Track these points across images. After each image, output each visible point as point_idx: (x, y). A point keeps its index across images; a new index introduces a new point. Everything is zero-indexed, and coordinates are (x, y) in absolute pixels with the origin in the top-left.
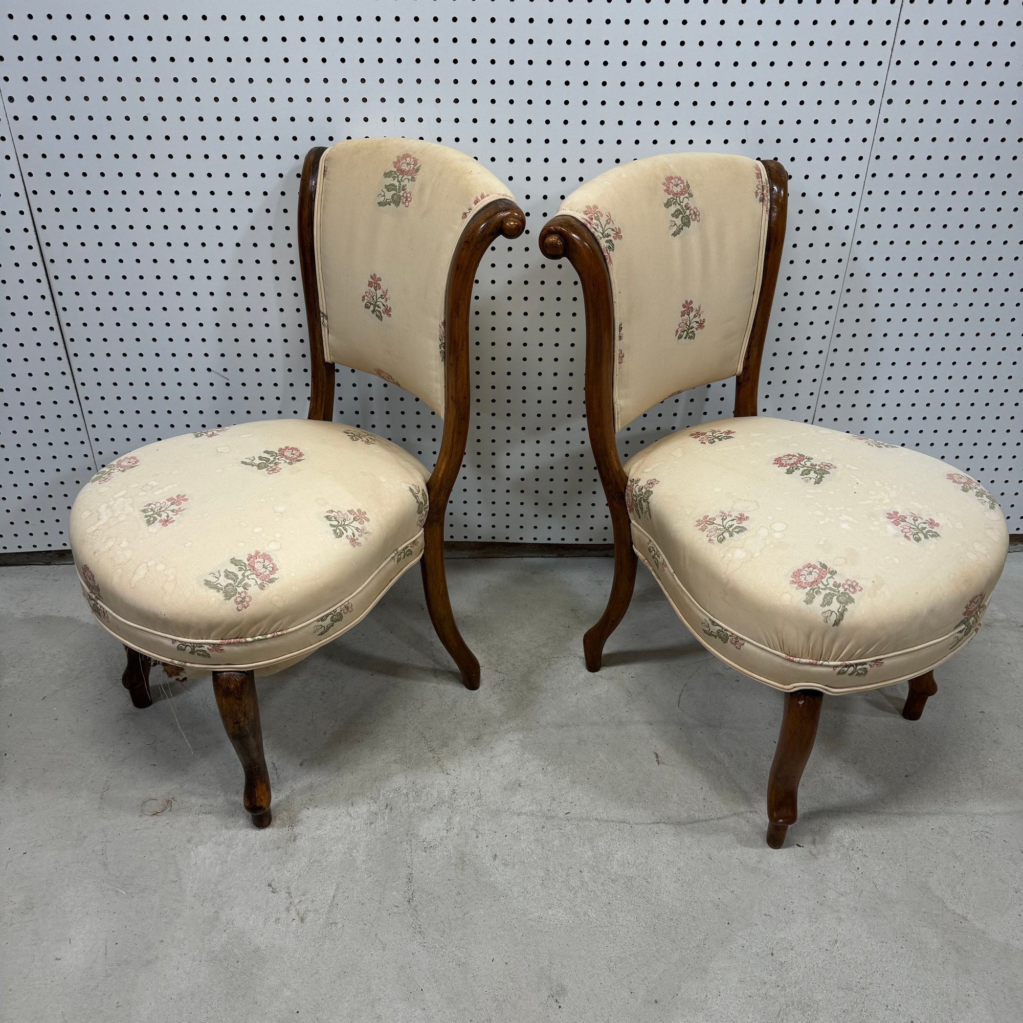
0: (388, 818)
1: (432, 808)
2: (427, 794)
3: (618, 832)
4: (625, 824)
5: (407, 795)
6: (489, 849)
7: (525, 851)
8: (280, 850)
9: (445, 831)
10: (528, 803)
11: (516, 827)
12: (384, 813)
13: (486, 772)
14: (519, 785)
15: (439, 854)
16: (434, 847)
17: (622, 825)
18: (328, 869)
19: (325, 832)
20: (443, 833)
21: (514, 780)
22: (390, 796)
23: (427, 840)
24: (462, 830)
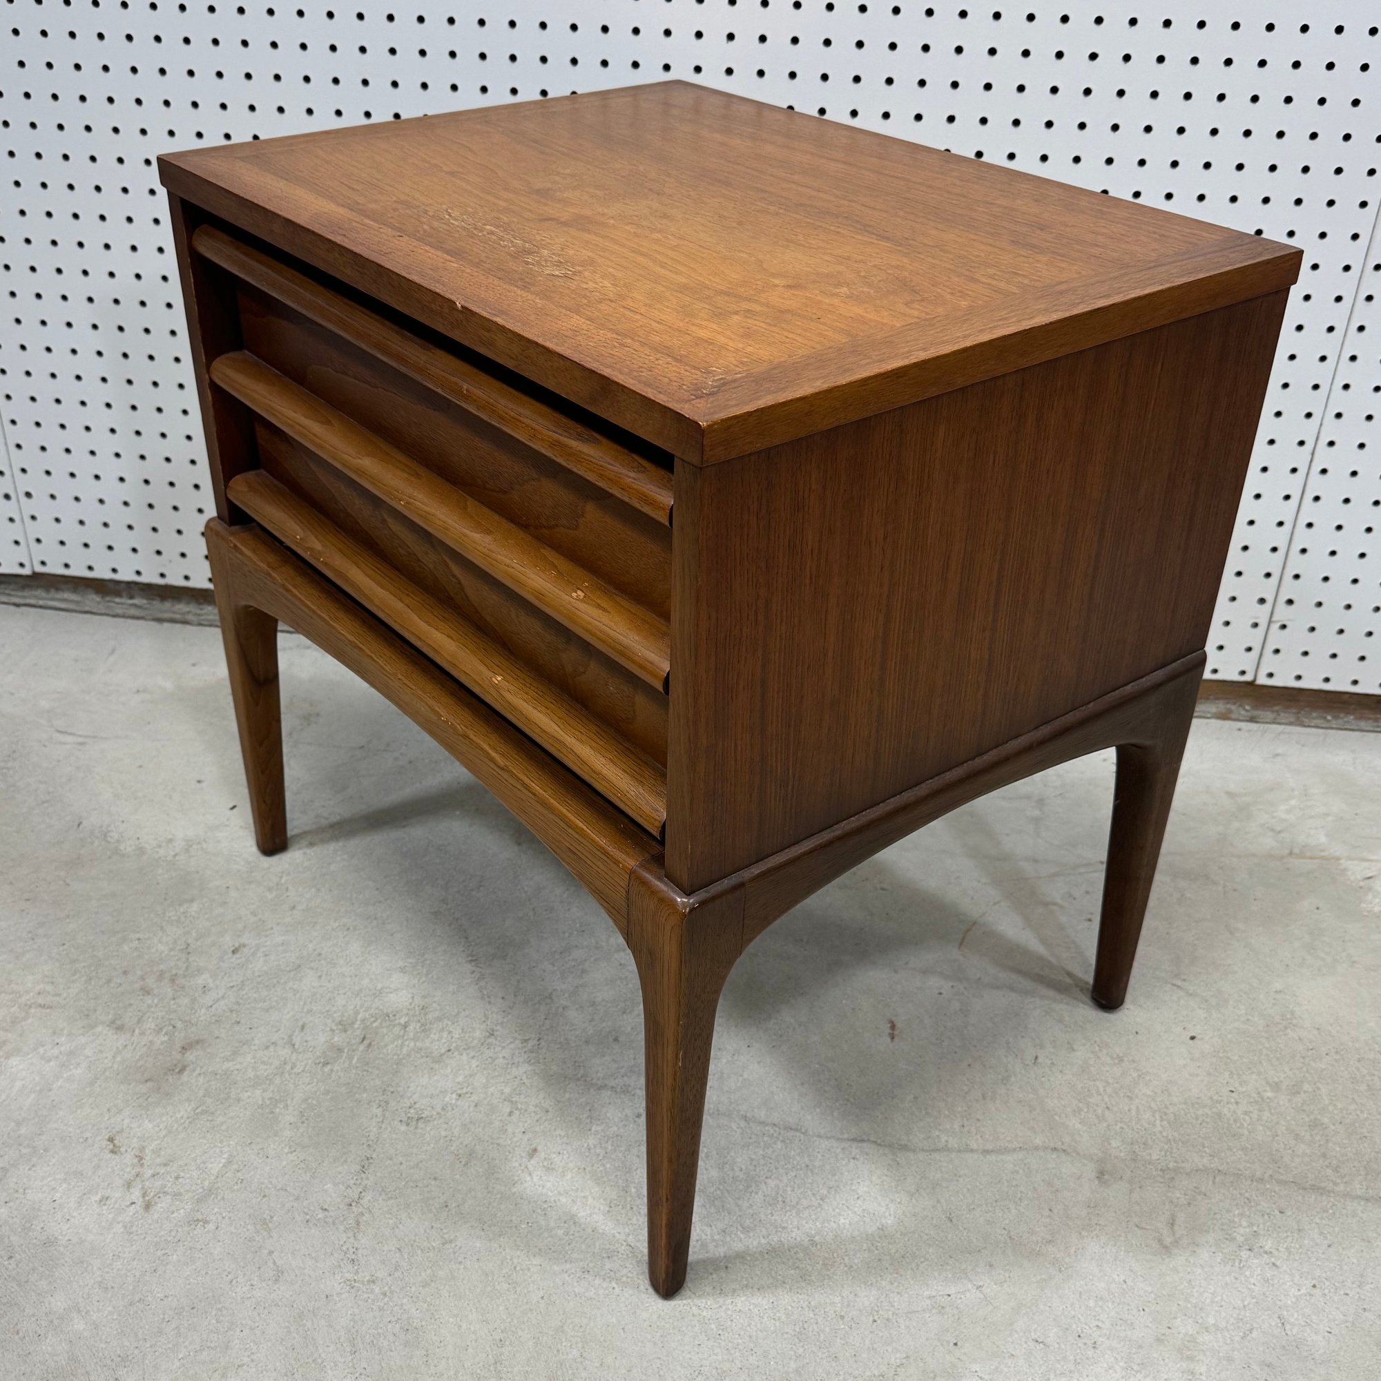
0: (358, 1059)
1: (444, 1054)
2: (442, 1030)
3: (779, 1145)
4: (798, 1134)
5: (405, 1026)
6: (526, 1137)
7: (592, 1151)
8: (149, 1084)
9: (454, 1096)
10: (623, 1071)
11: (588, 1108)
12: (354, 1051)
13: (560, 1009)
14: (616, 1040)
15: (432, 1132)
16: (427, 1120)
17: (791, 1134)
18: (224, 1127)
19: (238, 1067)
20: (451, 1098)
21: (607, 1030)
22: (375, 1025)
23: (417, 1106)
24: (485, 1099)
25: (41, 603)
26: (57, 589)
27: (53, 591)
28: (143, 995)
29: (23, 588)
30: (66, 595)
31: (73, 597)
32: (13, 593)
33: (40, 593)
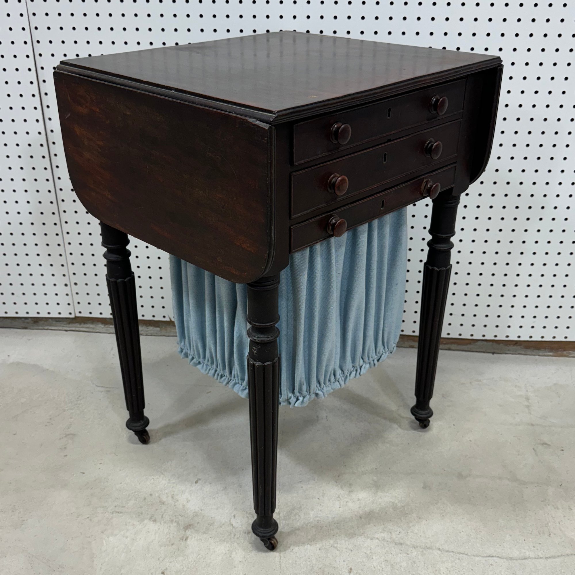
25: (77, 329)
26: (85, 323)
27: (82, 324)
28: (161, 505)
29: (69, 323)
30: (88, 325)
31: (92, 326)
32: (65, 325)
33: (77, 325)
